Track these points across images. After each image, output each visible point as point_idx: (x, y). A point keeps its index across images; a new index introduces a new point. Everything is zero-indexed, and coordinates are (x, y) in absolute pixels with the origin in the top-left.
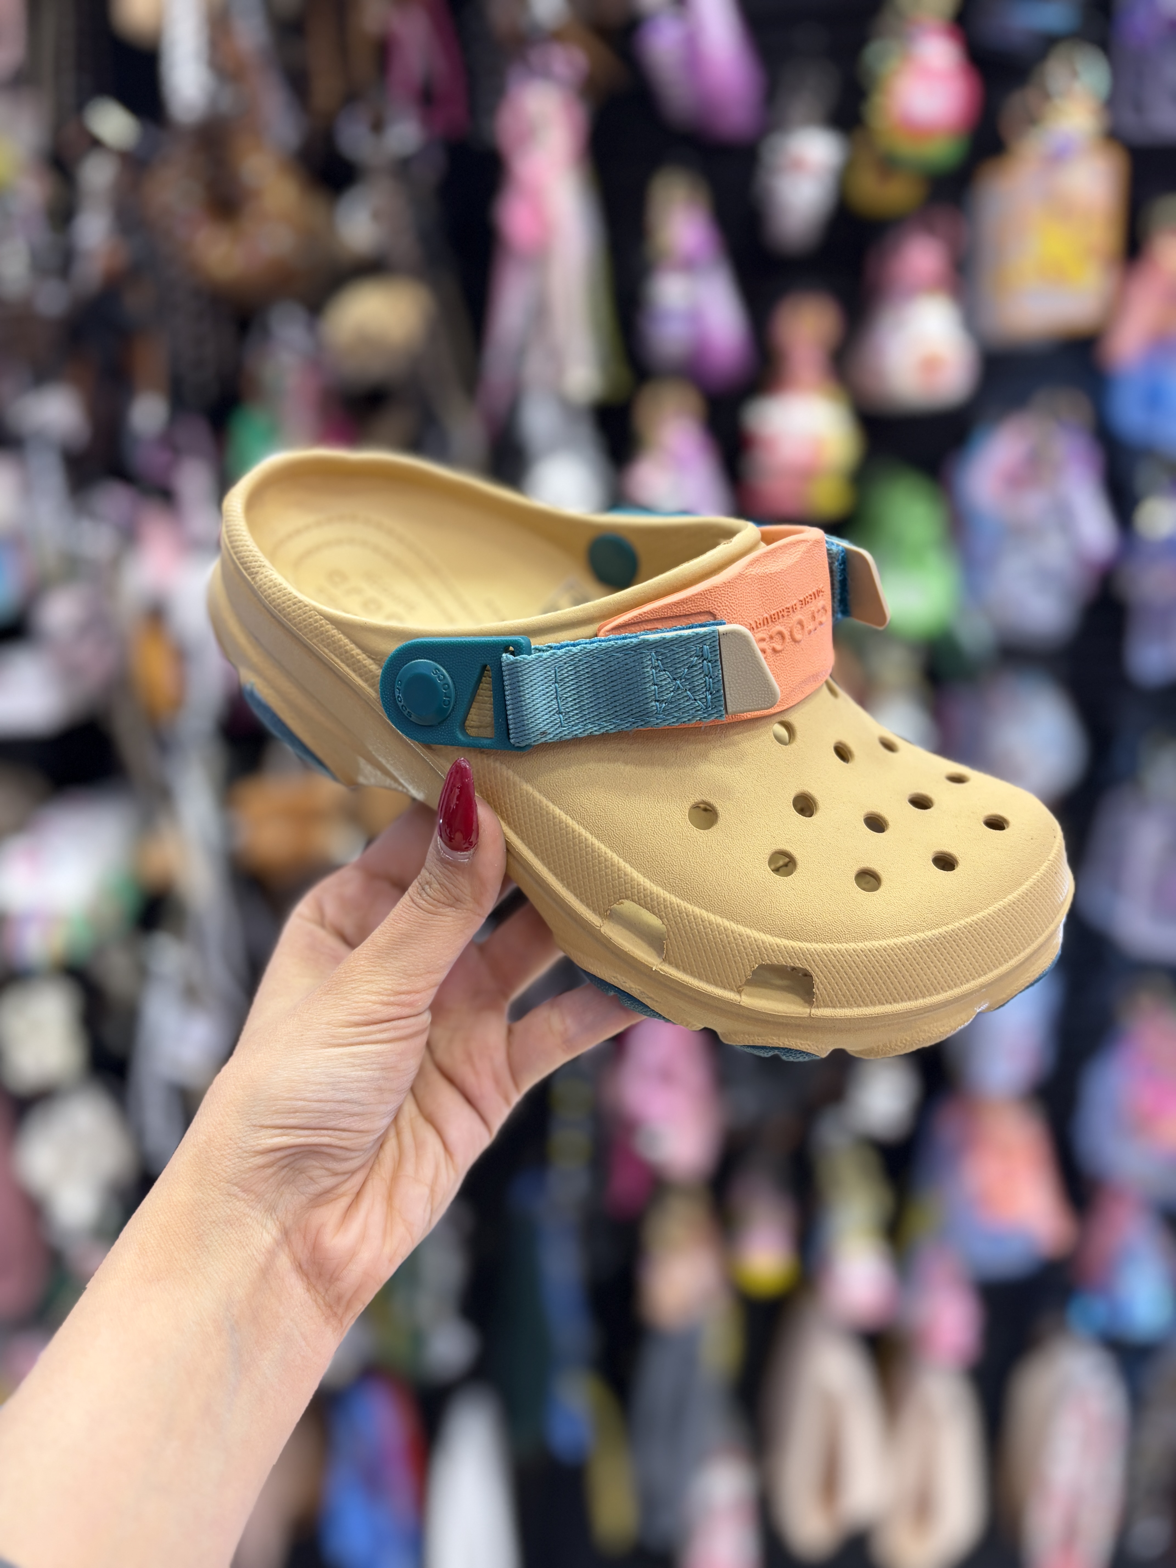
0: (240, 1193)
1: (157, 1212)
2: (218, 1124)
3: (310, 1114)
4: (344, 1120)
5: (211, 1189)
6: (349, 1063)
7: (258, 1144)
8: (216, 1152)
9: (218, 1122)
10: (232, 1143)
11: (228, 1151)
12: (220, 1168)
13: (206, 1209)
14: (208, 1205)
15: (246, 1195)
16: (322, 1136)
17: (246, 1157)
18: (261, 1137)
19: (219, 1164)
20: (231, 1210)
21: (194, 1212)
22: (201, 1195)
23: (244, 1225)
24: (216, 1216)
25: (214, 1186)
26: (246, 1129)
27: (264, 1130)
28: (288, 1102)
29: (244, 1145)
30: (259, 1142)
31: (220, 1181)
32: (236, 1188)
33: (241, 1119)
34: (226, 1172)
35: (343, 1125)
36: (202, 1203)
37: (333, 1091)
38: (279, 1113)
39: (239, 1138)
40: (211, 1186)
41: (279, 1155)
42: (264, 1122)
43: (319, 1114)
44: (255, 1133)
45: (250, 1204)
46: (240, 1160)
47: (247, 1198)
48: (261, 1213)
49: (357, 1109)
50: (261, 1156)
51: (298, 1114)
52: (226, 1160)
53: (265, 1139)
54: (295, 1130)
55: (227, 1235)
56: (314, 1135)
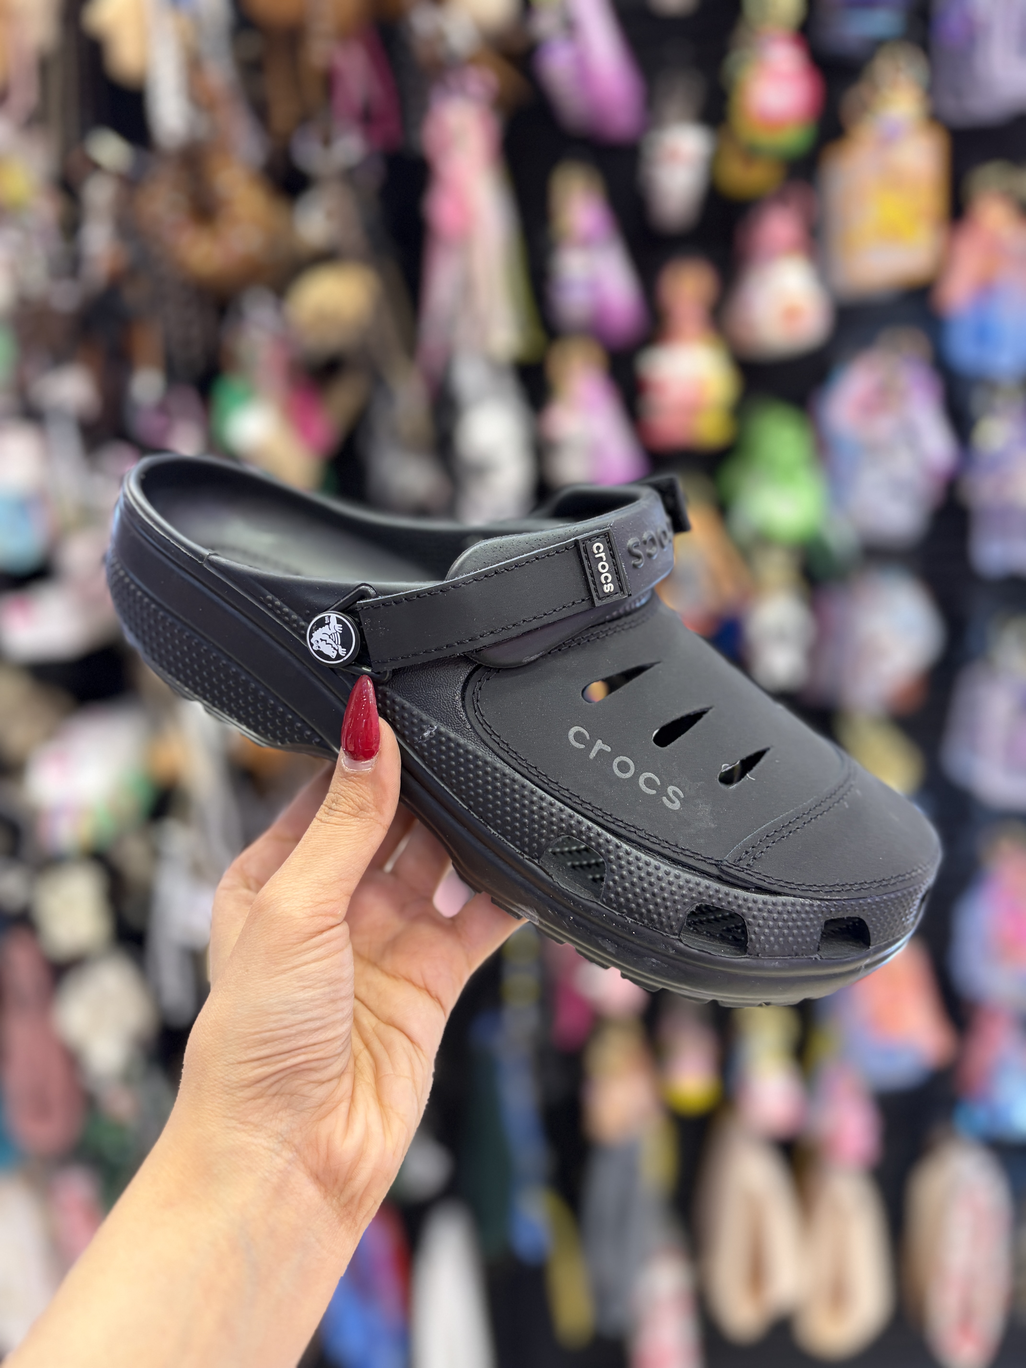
4: (313, 1036)
18: (244, 1072)
26: (228, 1068)
27: (244, 1065)
28: (257, 1036)
29: (230, 1083)
30: (243, 1077)
35: (312, 1041)
37: (293, 1016)
39: (223, 1078)
41: (264, 1084)
42: (241, 1059)
43: (290, 1038)
44: (236, 1070)
45: (251, 1133)
47: (247, 1128)
50: (250, 1089)
53: (246, 1074)
54: (270, 1058)
56: (290, 1058)
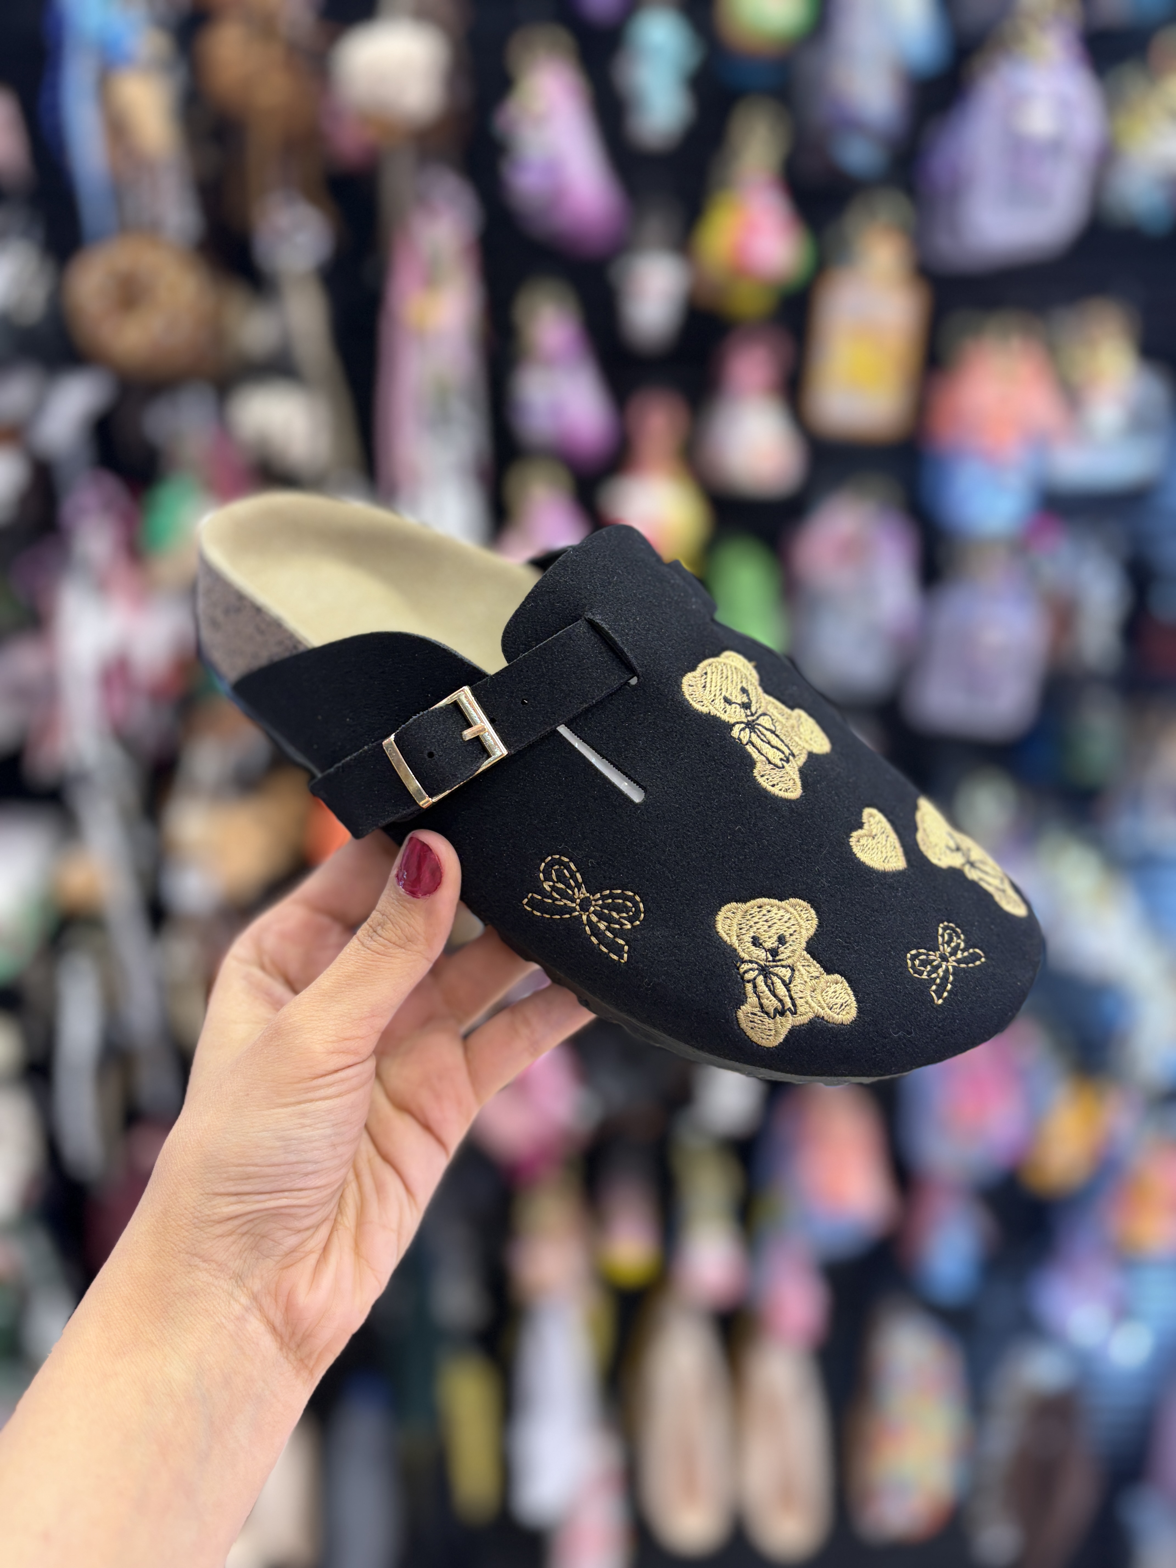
0: (201, 1263)
1: (118, 1283)
2: (172, 1194)
4: (298, 1180)
5: (171, 1261)
6: (298, 1123)
7: (214, 1214)
8: (173, 1222)
9: (172, 1191)
10: (187, 1212)
11: (185, 1221)
12: (178, 1239)
13: (169, 1281)
14: (170, 1277)
15: (207, 1265)
16: (278, 1199)
17: (203, 1227)
18: (216, 1205)
19: (177, 1235)
20: (194, 1281)
21: (156, 1284)
22: (162, 1267)
23: (209, 1294)
24: (180, 1288)
25: (175, 1258)
26: (201, 1197)
27: (219, 1197)
28: (240, 1169)
29: (200, 1215)
30: (215, 1211)
31: (179, 1252)
32: (197, 1258)
33: (193, 1187)
34: (184, 1243)
35: (300, 1186)
36: (164, 1275)
37: (284, 1154)
38: (235, 1179)
39: (194, 1207)
40: (171, 1258)
41: (236, 1222)
42: (217, 1189)
44: (210, 1201)
45: (213, 1273)
46: (197, 1230)
47: (208, 1267)
48: (225, 1280)
49: (311, 1168)
50: (220, 1225)
51: (250, 1179)
52: (183, 1230)
53: (220, 1208)
55: (193, 1305)
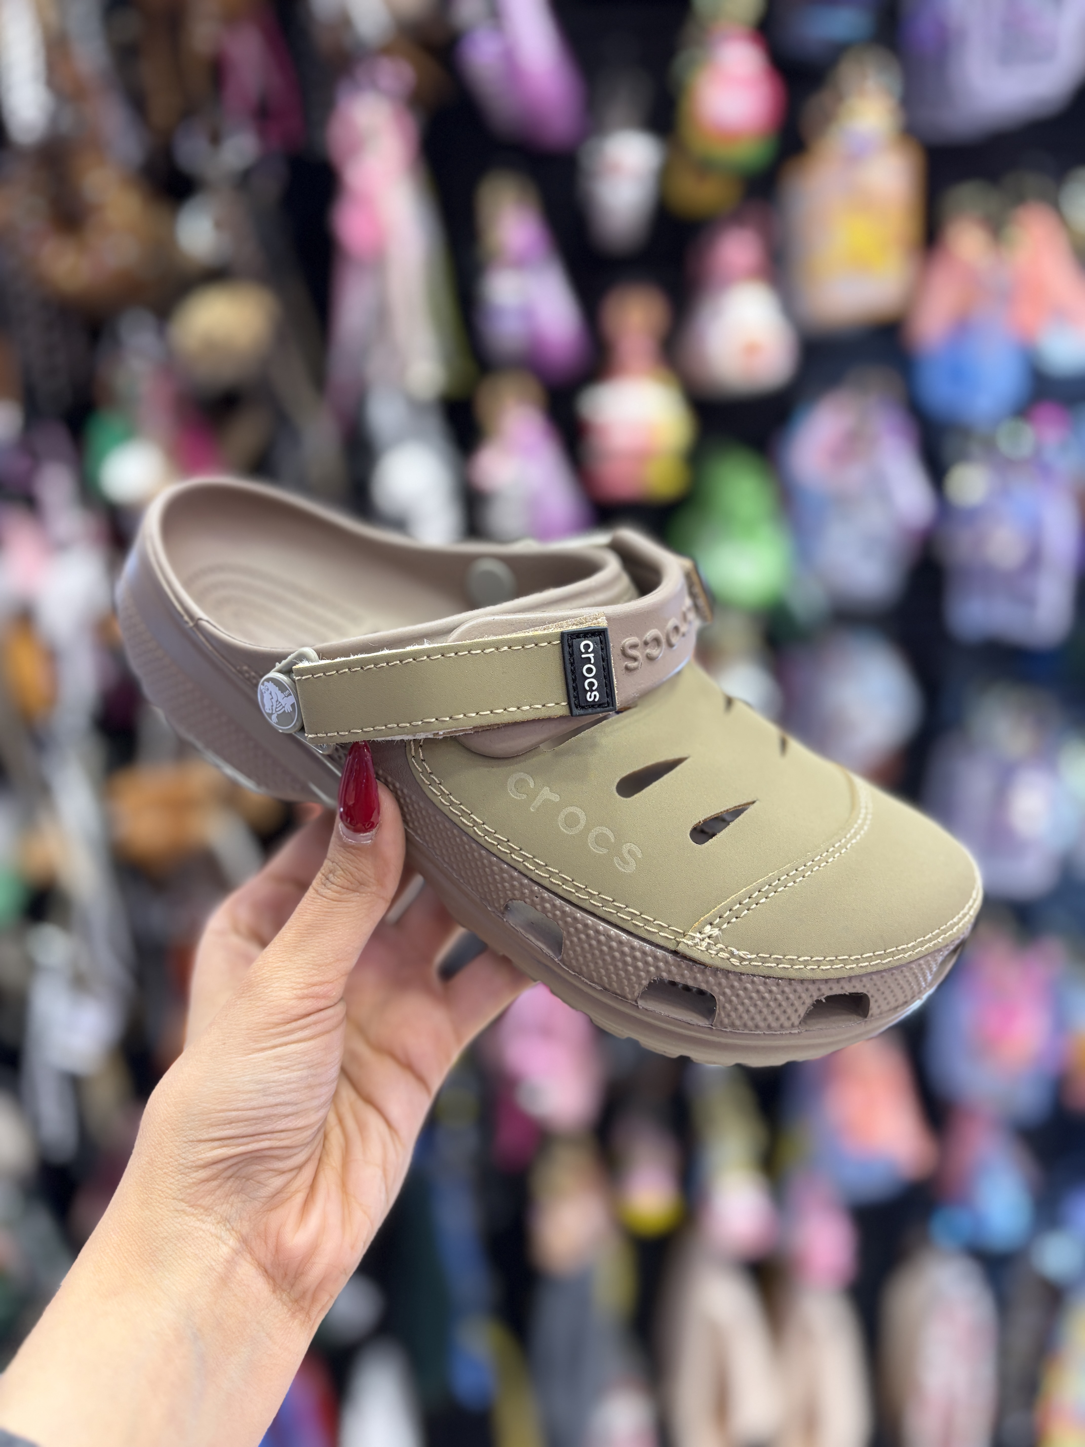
3: (246, 1123)
4: (280, 1122)
5: (158, 1207)
6: (276, 1067)
14: (158, 1222)
16: (261, 1141)
18: (200, 1151)
23: (196, 1237)
26: (184, 1145)
27: (202, 1144)
31: (166, 1198)
35: (280, 1127)
37: (265, 1097)
38: (215, 1126)
42: (200, 1136)
43: (254, 1121)
47: (196, 1212)
48: (213, 1224)
50: (203, 1170)
51: (233, 1124)
54: (234, 1139)
55: (181, 1249)
56: (253, 1142)
